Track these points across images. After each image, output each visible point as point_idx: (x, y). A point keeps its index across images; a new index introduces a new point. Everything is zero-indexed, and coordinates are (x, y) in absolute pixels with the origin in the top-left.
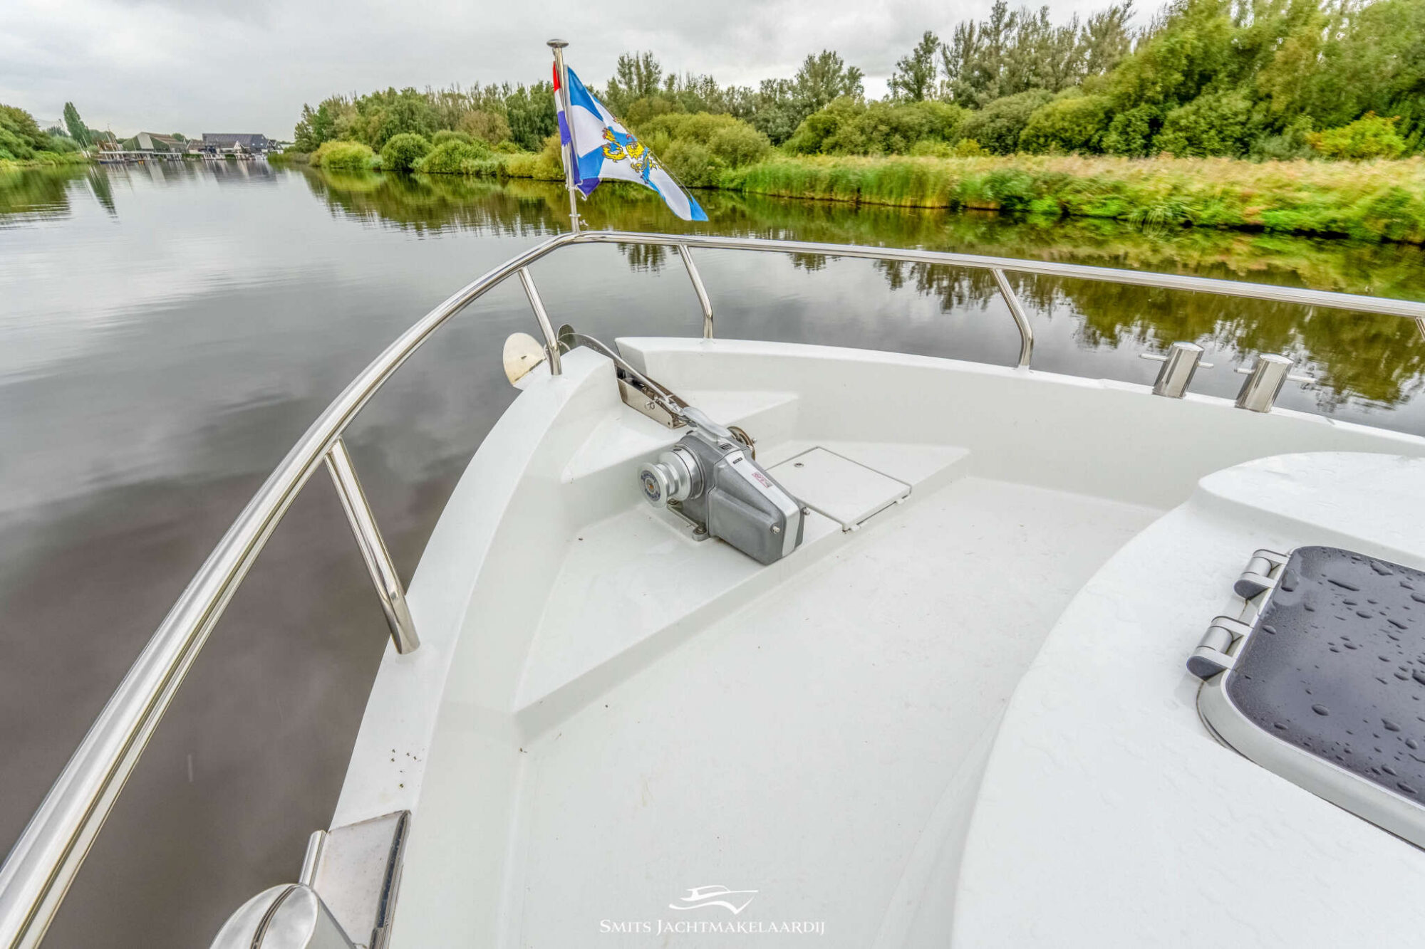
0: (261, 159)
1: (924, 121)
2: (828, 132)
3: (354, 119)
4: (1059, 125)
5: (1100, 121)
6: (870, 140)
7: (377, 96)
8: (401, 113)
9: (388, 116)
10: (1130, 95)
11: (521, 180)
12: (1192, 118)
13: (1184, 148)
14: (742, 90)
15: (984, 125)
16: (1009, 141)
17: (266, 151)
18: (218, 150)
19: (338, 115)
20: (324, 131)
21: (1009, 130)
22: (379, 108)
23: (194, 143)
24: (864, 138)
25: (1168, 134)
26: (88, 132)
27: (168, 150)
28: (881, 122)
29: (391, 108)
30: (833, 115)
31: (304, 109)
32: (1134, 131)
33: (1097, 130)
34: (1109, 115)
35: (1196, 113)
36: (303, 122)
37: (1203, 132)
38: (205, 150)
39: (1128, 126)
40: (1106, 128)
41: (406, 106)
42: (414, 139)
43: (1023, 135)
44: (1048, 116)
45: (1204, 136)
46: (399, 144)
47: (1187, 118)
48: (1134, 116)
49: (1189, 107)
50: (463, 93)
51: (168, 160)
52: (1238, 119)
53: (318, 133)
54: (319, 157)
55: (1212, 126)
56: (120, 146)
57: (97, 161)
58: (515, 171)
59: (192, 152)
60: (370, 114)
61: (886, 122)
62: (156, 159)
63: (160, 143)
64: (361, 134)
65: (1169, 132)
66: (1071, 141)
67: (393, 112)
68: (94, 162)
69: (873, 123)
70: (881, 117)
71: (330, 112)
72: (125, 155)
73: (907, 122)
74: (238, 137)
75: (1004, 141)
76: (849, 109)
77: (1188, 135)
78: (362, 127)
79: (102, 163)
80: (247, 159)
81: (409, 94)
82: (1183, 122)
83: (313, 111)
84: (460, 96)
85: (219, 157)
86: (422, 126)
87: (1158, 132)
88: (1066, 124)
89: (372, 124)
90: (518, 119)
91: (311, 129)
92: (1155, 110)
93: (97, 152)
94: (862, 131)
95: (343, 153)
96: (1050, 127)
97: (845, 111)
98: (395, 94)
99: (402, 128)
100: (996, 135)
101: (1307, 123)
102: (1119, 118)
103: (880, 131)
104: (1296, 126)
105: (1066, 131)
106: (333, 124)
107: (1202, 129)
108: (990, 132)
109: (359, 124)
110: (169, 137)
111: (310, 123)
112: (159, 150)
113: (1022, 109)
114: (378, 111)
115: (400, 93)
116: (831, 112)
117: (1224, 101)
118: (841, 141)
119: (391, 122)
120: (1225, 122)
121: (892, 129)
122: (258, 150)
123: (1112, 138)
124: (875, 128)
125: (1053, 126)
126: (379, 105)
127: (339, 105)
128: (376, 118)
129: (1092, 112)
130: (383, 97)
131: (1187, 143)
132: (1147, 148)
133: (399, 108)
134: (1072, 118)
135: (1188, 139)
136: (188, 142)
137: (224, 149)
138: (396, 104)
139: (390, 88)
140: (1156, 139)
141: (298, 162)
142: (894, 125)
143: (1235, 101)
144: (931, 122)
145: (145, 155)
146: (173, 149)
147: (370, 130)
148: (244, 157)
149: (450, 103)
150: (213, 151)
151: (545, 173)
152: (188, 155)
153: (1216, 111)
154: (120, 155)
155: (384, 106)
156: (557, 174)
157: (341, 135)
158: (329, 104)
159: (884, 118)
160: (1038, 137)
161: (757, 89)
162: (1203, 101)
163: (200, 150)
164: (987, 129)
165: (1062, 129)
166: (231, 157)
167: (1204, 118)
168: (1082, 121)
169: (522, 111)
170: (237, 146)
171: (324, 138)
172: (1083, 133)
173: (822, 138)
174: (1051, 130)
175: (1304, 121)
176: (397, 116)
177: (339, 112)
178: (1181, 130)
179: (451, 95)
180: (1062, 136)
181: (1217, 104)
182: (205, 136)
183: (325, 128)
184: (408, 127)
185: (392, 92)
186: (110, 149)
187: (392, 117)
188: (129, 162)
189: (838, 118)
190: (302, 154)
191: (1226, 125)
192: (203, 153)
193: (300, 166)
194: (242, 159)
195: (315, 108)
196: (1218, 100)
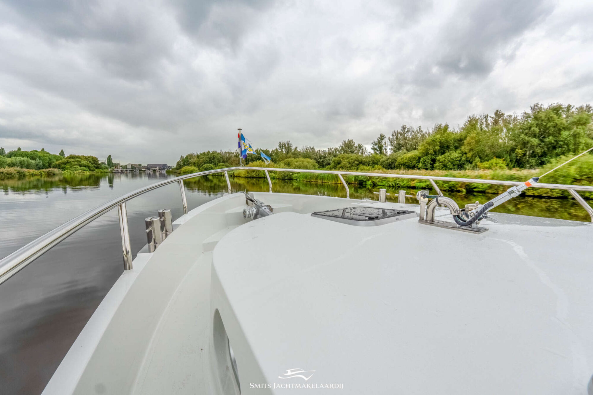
0: (164, 172)
1: (370, 160)
2: (339, 163)
3: (195, 160)
4: (405, 161)
5: (417, 160)
6: (352, 166)
7: (204, 154)
8: (210, 158)
9: (206, 159)
10: (424, 153)
11: (238, 178)
12: (443, 159)
13: (443, 168)
14: (323, 151)
15: (384, 161)
16: (393, 166)
17: (166, 169)
18: (151, 169)
19: (191, 159)
20: (186, 163)
21: (392, 163)
22: (204, 157)
23: (144, 167)
24: (350, 165)
25: (437, 164)
26: (112, 163)
27: (135, 169)
28: (356, 160)
29: (207, 157)
30: (340, 159)
31: (181, 157)
32: (427, 163)
33: (417, 163)
34: (419, 158)
35: (445, 158)
36: (180, 161)
37: (447, 163)
38: (147, 169)
39: (425, 161)
40: (419, 162)
41: (212, 156)
42: (210, 166)
43: (396, 164)
44: (402, 158)
45: (447, 164)
46: (205, 167)
47: (442, 159)
48: (426, 159)
49: (443, 156)
50: (232, 152)
51: (135, 172)
52: (456, 159)
53: (183, 164)
54: (181, 171)
55: (449, 162)
56: (121, 168)
57: (113, 172)
58: (237, 175)
59: (143, 169)
60: (200, 158)
61: (358, 161)
62: (131, 172)
63: (133, 166)
64: (196, 165)
65: (438, 163)
66: (409, 166)
67: (208, 158)
68: (112, 172)
69: (353, 161)
70: (355, 159)
71: (189, 157)
72: (122, 170)
73: (364, 161)
74: (158, 165)
75: (391, 166)
76: (345, 157)
77: (443, 164)
78: (197, 162)
79: (114, 172)
80: (159, 172)
81: (214, 152)
82: (441, 160)
83: (184, 157)
84: (231, 153)
85: (151, 171)
86: (216, 162)
87: (435, 163)
88: (407, 161)
89: (200, 161)
90: (249, 160)
91: (182, 163)
92: (433, 157)
93: (114, 169)
94: (350, 163)
95: (188, 170)
96: (402, 162)
97: (344, 157)
98: (210, 152)
99: (210, 162)
100: (388, 164)
101: (478, 160)
102: (422, 159)
103: (355, 163)
104: (475, 161)
105: (407, 163)
106: (189, 161)
107: (446, 162)
108: (386, 163)
109: (196, 161)
110: (137, 165)
111: (182, 161)
112: (132, 169)
113: (396, 157)
114: (203, 158)
115: (211, 152)
116: (340, 158)
117: (452, 154)
118: (342, 166)
119: (207, 161)
120: (453, 160)
121: (360, 162)
122: (164, 169)
123: (420, 165)
124: (354, 162)
125: (403, 162)
126: (204, 156)
127: (192, 156)
128: (202, 159)
129: (414, 157)
130: (206, 154)
131: (443, 166)
132: (433, 168)
133: (210, 157)
134: (409, 159)
135: (443, 165)
136: (142, 166)
137: (153, 169)
138: (209, 155)
139: (208, 151)
140: (435, 165)
141: (175, 173)
142: (360, 161)
143: (455, 154)
144: (373, 160)
145: (128, 170)
146: (137, 169)
147: (199, 163)
148: (159, 171)
149: (228, 155)
150: (149, 169)
151: (244, 175)
152: (141, 170)
153: (450, 157)
154: (120, 170)
155: (205, 156)
156: (248, 176)
157: (191, 165)
158: (189, 155)
159: (357, 159)
160: (399, 165)
161: (327, 150)
162: (447, 154)
163: (145, 169)
164: (386, 162)
165: (406, 162)
166: (154, 171)
167: (447, 159)
168: (412, 160)
169: (250, 157)
170: (157, 168)
171: (184, 165)
172: (413, 163)
173: (337, 165)
174: (402, 163)
175: (477, 159)
176: (209, 159)
177: (192, 158)
178: (441, 162)
179: (229, 153)
180: (406, 164)
181: (450, 155)
182: (148, 165)
183: (186, 162)
184: (212, 162)
185: (209, 152)
186: (118, 168)
187: (207, 159)
188: (122, 172)
189: (342, 159)
190: (177, 170)
191: (453, 161)
192: (146, 170)
193: (175, 174)
194: (158, 172)
195: (184, 156)
196: (451, 154)
